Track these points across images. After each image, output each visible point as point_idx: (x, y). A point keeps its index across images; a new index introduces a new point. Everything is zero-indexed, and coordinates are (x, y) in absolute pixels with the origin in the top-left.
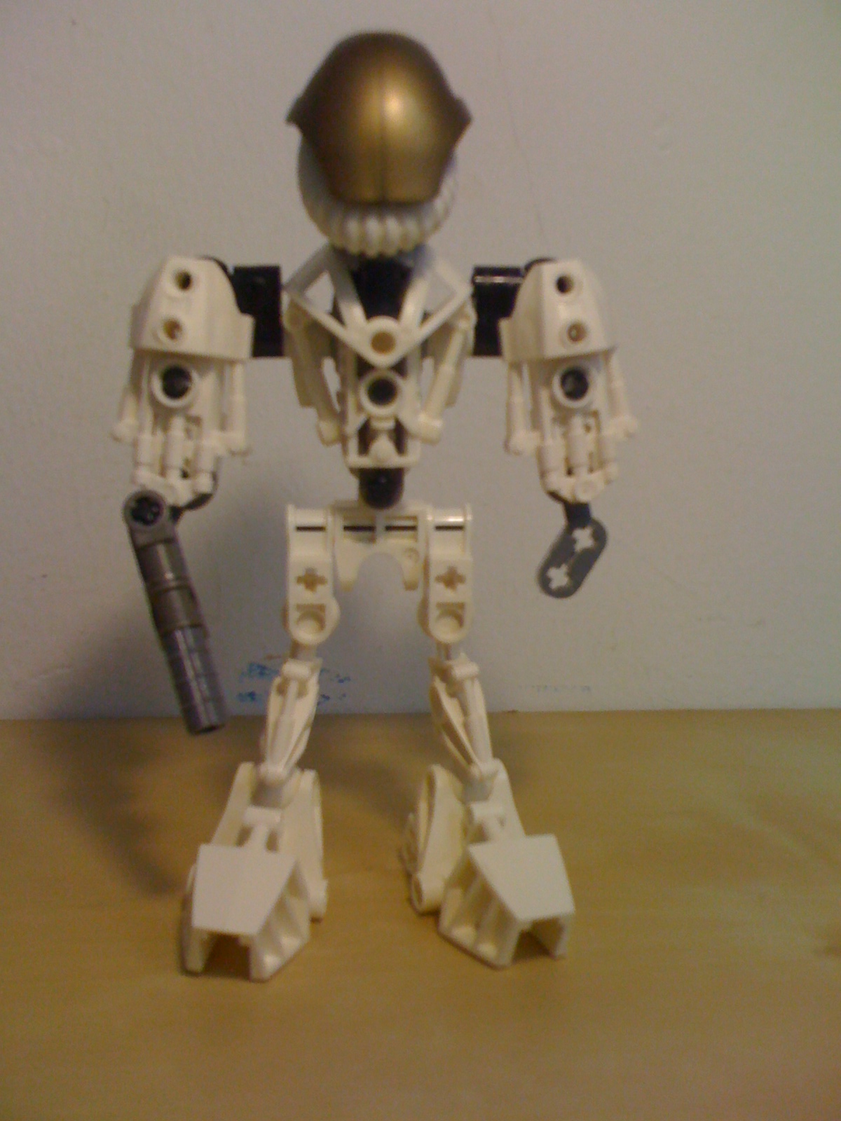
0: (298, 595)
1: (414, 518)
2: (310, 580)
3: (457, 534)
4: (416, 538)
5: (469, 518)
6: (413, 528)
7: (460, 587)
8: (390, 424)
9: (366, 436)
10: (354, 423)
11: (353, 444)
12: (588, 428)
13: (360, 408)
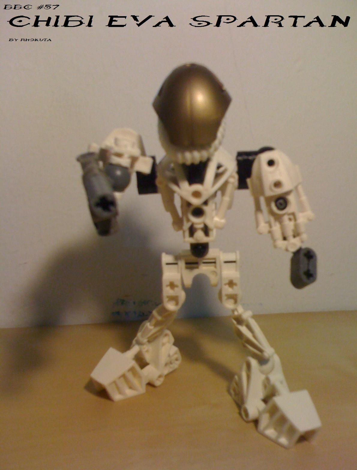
0: (167, 291)
1: (215, 259)
2: (172, 285)
3: (234, 264)
4: (215, 267)
5: (238, 257)
6: (215, 263)
7: (235, 287)
8: (202, 226)
9: (192, 231)
10: (186, 226)
11: (187, 233)
12: (290, 219)
13: (188, 220)
